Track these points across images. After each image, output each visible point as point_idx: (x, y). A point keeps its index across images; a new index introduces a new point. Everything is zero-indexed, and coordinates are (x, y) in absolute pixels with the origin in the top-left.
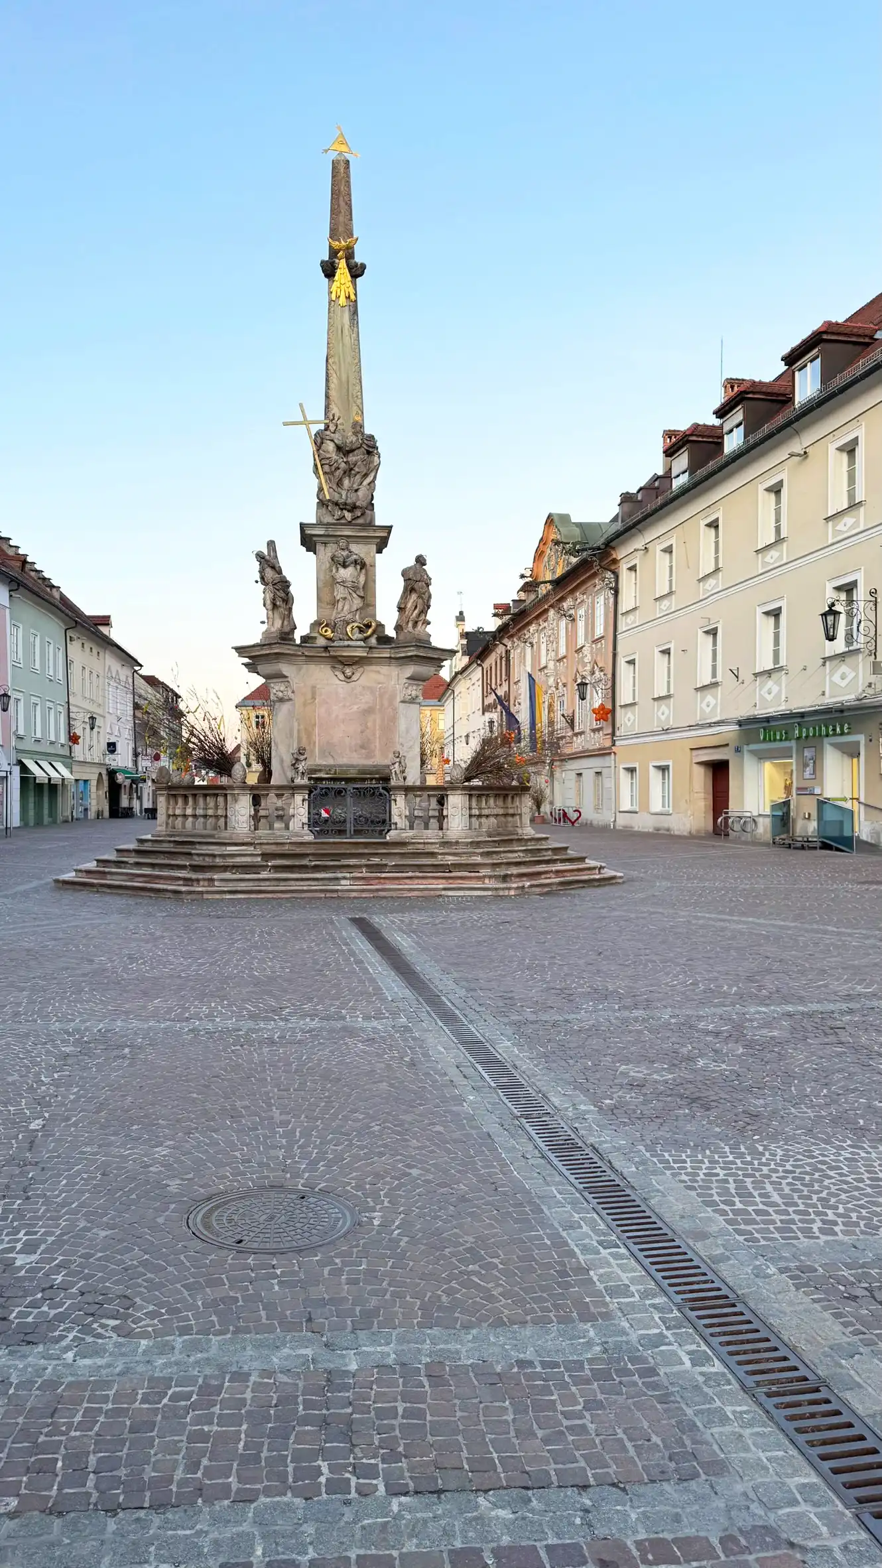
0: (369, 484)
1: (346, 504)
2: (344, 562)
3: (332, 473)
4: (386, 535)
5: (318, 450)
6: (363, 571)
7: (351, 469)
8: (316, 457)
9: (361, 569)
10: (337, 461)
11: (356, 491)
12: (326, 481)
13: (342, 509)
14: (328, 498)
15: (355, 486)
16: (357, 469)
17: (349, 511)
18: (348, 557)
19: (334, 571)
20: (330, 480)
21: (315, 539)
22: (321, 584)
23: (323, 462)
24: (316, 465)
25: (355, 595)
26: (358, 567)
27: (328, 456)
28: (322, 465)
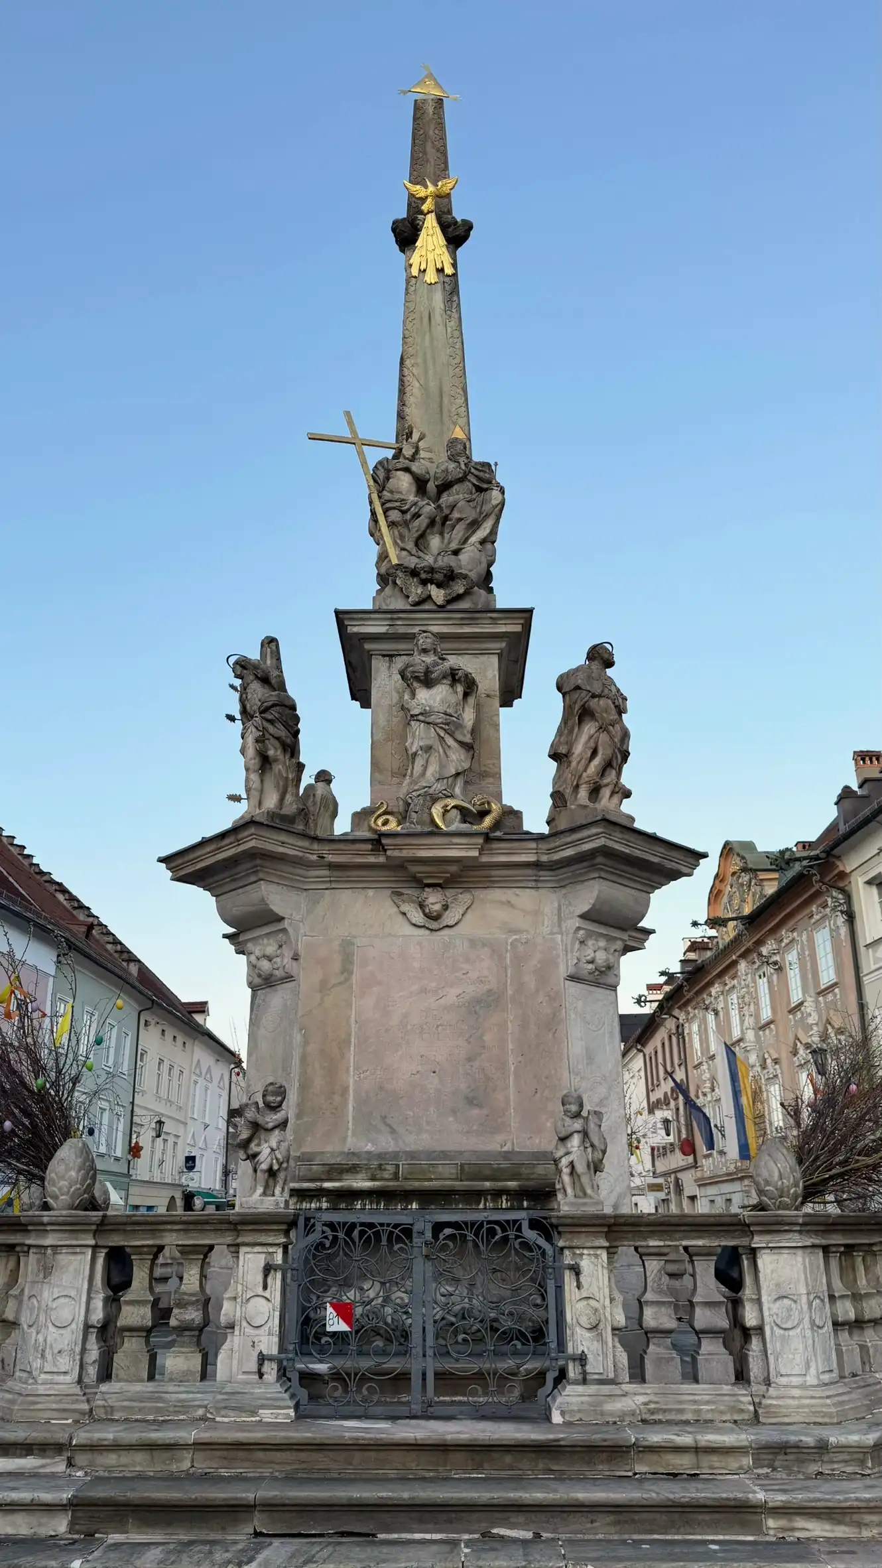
0: (483, 542)
1: (432, 570)
2: (427, 672)
3: (406, 524)
4: (518, 629)
5: (380, 492)
6: (471, 700)
7: (446, 518)
8: (375, 496)
9: (466, 695)
10: (415, 504)
11: (456, 553)
12: (395, 543)
13: (424, 583)
14: (395, 561)
15: (454, 546)
16: (456, 515)
17: (439, 586)
18: (436, 664)
19: (406, 697)
20: (402, 537)
21: (367, 646)
22: (380, 736)
23: (388, 505)
24: (373, 513)
25: (450, 741)
26: (460, 689)
27: (397, 496)
28: (385, 512)
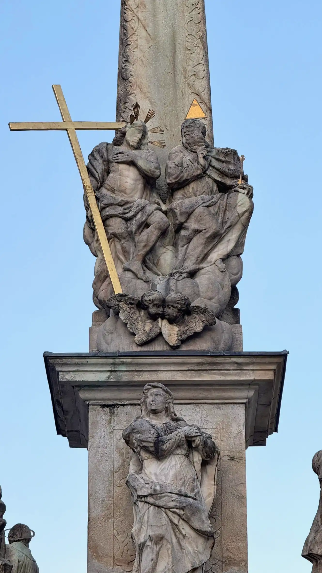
0: (226, 259)
1: (163, 303)
2: (158, 442)
3: (131, 236)
4: (269, 376)
5: (97, 189)
6: (211, 470)
7: (180, 227)
8: (92, 201)
9: (205, 464)
10: (142, 209)
11: (192, 274)
12: (116, 258)
13: (154, 318)
14: (118, 290)
15: (190, 265)
16: (192, 225)
17: (172, 321)
18: (169, 430)
19: (132, 469)
20: (125, 252)
21: (83, 395)
22: (98, 511)
23: (109, 211)
24: (90, 220)
25: (186, 529)
26: (197, 458)
27: (120, 198)
28: (105, 220)
